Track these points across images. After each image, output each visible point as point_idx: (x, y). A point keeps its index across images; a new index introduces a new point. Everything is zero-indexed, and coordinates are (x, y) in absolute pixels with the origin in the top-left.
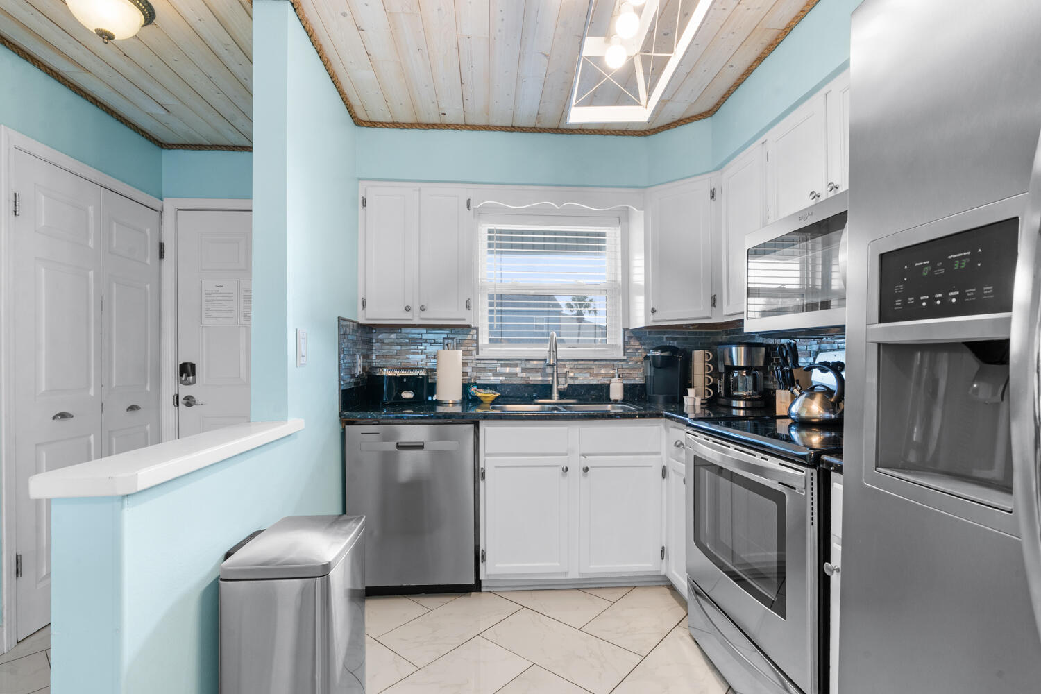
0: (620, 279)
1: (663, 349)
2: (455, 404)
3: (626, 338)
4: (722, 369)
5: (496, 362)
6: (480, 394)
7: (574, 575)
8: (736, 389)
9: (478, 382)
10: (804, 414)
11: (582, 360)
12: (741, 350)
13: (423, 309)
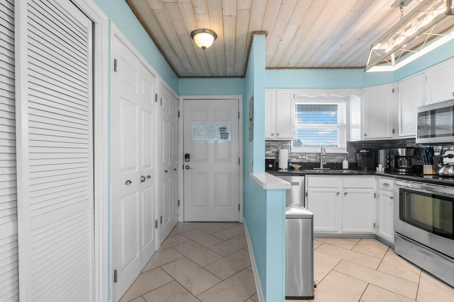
0: (345, 122)
1: (366, 149)
2: (286, 169)
3: (348, 145)
4: (393, 157)
5: (298, 154)
6: (294, 166)
7: (340, 232)
8: (401, 165)
9: (292, 161)
10: (446, 173)
11: (331, 153)
12: (404, 150)
13: (278, 135)
